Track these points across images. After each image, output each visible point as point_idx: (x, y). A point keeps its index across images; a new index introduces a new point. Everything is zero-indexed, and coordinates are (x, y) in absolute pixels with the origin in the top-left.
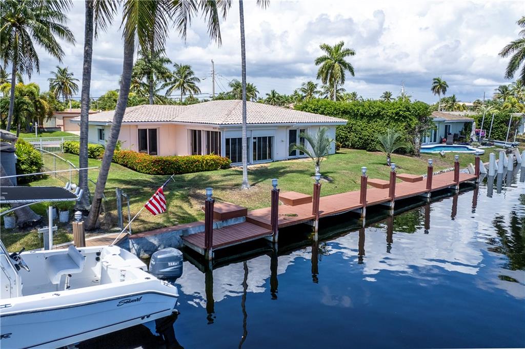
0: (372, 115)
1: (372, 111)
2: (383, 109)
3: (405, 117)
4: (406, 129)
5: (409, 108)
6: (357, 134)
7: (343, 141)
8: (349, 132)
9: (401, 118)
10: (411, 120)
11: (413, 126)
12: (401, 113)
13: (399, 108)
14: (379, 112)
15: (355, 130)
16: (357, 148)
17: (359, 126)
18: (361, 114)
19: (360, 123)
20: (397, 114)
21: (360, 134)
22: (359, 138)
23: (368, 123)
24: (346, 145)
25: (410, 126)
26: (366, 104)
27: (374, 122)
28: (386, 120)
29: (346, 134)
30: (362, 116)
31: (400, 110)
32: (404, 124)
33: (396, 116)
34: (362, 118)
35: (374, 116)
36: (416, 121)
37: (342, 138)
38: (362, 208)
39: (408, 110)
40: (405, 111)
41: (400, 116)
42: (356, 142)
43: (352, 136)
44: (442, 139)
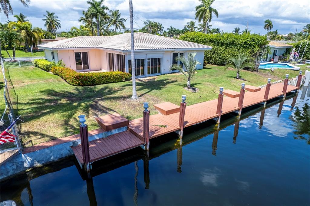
0: (229, 43)
1: (229, 40)
2: (237, 39)
3: (251, 45)
4: (251, 53)
5: (254, 39)
6: (218, 56)
7: (209, 59)
8: (213, 54)
9: (248, 46)
10: (254, 47)
11: (256, 51)
12: (248, 42)
13: (248, 39)
14: (233, 41)
15: (217, 52)
16: (217, 65)
17: (220, 51)
18: (222, 43)
19: (220, 48)
20: (246, 43)
21: (220, 56)
22: (219, 58)
23: (226, 48)
24: (210, 62)
25: (253, 51)
26: (225, 36)
27: (230, 48)
28: (238, 47)
29: (211, 55)
30: (222, 44)
31: (248, 41)
32: (250, 50)
33: (245, 44)
34: (222, 45)
35: (230, 44)
36: (258, 48)
37: (208, 58)
38: (218, 117)
39: (254, 40)
40: (251, 41)
41: (248, 44)
42: (217, 61)
43: (215, 56)
44: (271, 59)
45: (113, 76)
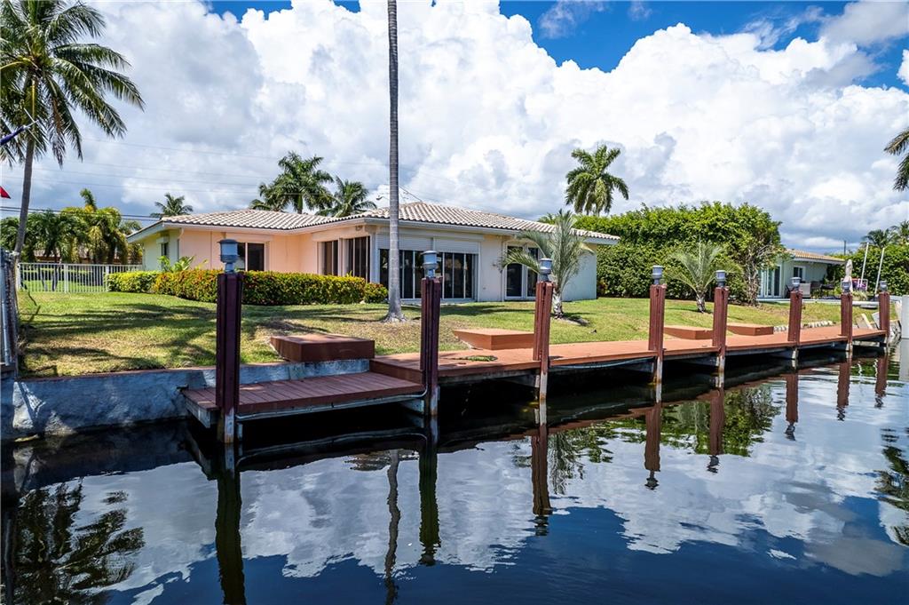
0: (664, 233)
1: (664, 225)
2: (686, 221)
3: (726, 232)
4: (730, 253)
5: (734, 216)
6: (637, 270)
7: (611, 283)
8: (622, 268)
9: (720, 234)
10: (738, 236)
11: (743, 247)
12: (719, 224)
13: (716, 215)
14: (677, 227)
15: (633, 262)
16: (637, 296)
17: (641, 255)
18: (644, 233)
19: (642, 249)
20: (712, 226)
21: (643, 270)
22: (641, 276)
23: (657, 248)
24: (616, 292)
25: (737, 248)
26: (654, 217)
27: (669, 246)
28: (691, 240)
29: (617, 270)
30: (646, 236)
31: (717, 219)
32: (726, 245)
33: (710, 230)
34: (646, 240)
35: (669, 235)
36: (747, 237)
37: (609, 279)
38: (654, 360)
39: (734, 219)
40: (726, 222)
41: (718, 230)
42: (635, 285)
43: (627, 274)
44: (789, 291)
45: (334, 283)
